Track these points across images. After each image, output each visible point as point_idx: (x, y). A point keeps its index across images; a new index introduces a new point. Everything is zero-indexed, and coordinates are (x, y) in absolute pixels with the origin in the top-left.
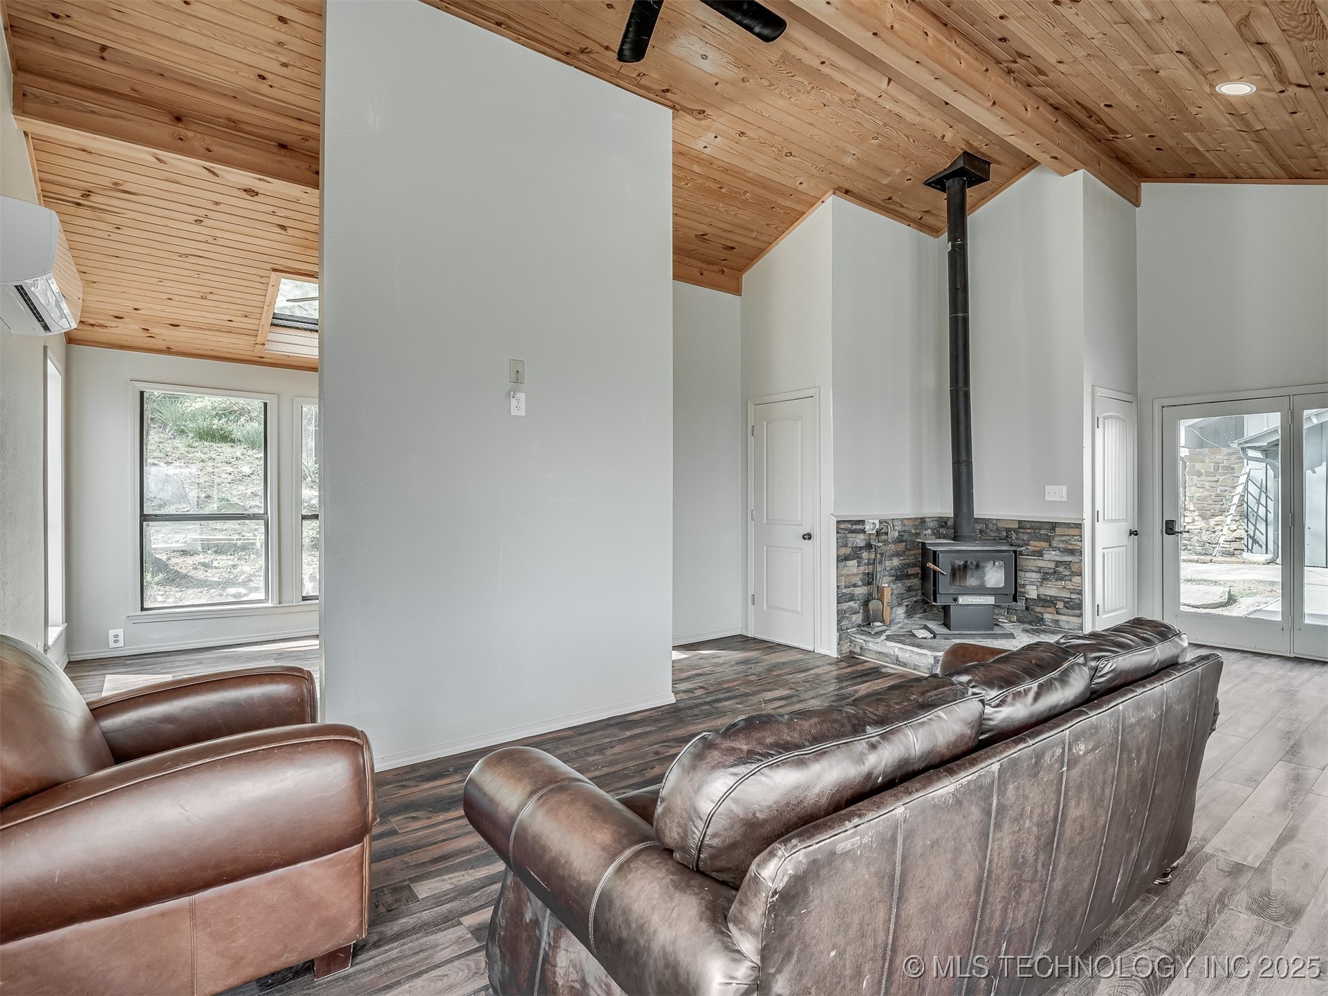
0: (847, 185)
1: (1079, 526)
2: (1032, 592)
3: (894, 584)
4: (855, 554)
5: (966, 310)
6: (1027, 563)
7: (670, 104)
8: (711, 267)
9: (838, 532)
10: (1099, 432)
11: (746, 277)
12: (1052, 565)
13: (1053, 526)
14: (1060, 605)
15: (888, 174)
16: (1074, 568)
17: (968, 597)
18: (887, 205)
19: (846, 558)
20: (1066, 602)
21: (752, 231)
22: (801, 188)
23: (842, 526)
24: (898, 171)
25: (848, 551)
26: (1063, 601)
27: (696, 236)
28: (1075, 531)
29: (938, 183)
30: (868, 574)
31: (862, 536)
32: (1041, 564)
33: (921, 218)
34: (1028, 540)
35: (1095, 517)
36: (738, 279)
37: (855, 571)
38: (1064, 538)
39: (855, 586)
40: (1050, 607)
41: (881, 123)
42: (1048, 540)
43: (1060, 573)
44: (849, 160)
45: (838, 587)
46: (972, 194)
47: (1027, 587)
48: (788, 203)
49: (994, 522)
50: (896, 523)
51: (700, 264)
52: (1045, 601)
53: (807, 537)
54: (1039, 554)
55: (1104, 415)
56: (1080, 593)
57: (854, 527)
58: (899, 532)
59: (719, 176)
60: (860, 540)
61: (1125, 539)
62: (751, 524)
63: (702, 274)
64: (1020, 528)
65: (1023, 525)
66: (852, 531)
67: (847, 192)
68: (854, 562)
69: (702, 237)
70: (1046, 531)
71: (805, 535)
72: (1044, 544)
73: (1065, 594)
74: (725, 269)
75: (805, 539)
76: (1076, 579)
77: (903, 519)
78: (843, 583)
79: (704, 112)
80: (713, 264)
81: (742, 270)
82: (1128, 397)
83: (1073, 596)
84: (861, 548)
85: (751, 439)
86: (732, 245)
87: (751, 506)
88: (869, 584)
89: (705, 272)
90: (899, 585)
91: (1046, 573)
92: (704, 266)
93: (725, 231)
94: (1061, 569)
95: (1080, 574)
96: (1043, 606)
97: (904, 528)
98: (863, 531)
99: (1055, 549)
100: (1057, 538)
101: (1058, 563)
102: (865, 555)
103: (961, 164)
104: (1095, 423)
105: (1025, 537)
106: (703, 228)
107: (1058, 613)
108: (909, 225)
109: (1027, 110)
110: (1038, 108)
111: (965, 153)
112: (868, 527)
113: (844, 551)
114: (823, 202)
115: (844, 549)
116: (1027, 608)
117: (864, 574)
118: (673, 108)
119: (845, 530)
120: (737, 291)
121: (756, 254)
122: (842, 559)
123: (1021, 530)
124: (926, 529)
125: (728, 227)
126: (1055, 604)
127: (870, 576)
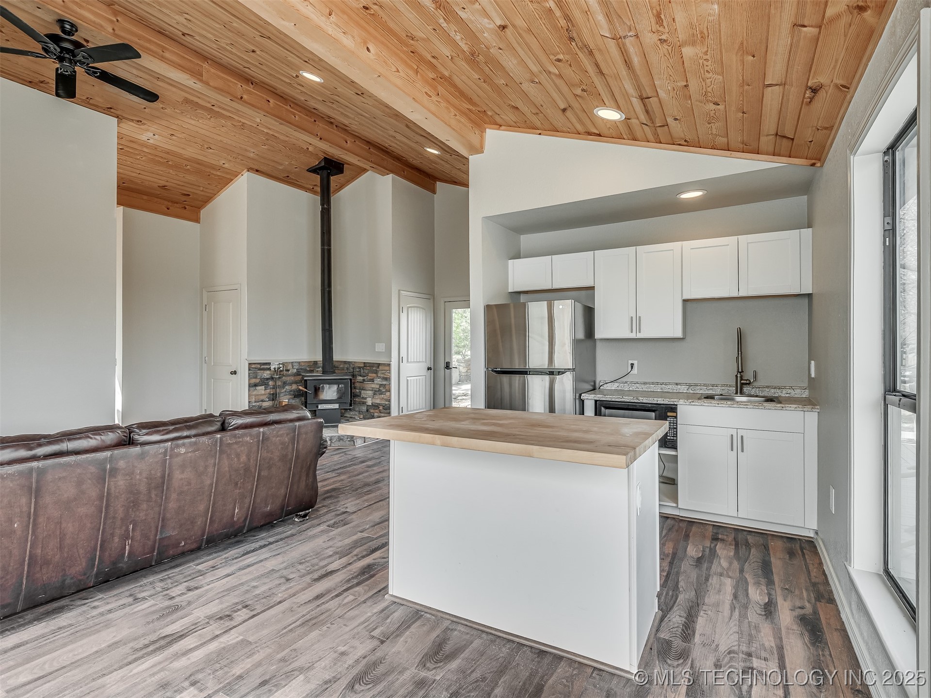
0: (256, 167)
1: (389, 365)
2: (369, 402)
3: (293, 399)
4: (264, 382)
5: (329, 245)
6: (368, 386)
7: (115, 115)
8: (175, 204)
9: (249, 370)
10: (403, 317)
11: (203, 212)
12: (378, 387)
13: (379, 365)
14: (381, 408)
15: (282, 165)
16: (387, 387)
17: (324, 405)
18: (287, 180)
19: (256, 385)
20: (384, 406)
21: (199, 186)
22: (224, 166)
23: (253, 366)
24: (287, 163)
25: (258, 381)
26: (382, 406)
27: (158, 186)
28: (387, 368)
29: (314, 170)
30: (273, 394)
31: (268, 372)
32: (373, 386)
33: (313, 188)
34: (368, 373)
35: (400, 360)
36: (197, 213)
37: (263, 392)
38: (383, 372)
39: (263, 401)
40: (377, 409)
41: (264, 139)
42: (376, 372)
43: (381, 391)
44: (252, 155)
45: (249, 402)
46: (334, 180)
47: (367, 399)
48: (219, 173)
49: (353, 363)
50: (295, 364)
51: (166, 203)
52: (375, 406)
53: (235, 373)
54: (372, 380)
55: (408, 306)
56: (389, 401)
57: (262, 367)
58: (297, 369)
59: (165, 155)
60: (266, 374)
61: (424, 371)
62: (205, 366)
63: (168, 209)
64: (364, 366)
65: (366, 365)
66: (260, 369)
67: (257, 171)
68: (263, 387)
69: (163, 187)
70: (374, 368)
71: (232, 372)
72: (374, 375)
73: (383, 402)
74: (186, 207)
75: (232, 374)
76: (388, 394)
77: (300, 362)
78: (254, 400)
79: (141, 121)
80: (177, 203)
81: (200, 208)
82: (427, 297)
83: (387, 403)
84: (267, 379)
85: (205, 313)
86: (188, 193)
87: (205, 354)
88: (273, 400)
89: (171, 208)
90: (297, 400)
91: (376, 391)
92: (170, 204)
93: (179, 185)
94: (381, 388)
95: (389, 391)
96: (374, 409)
97: (301, 367)
98: (269, 369)
99: (379, 377)
100: (380, 372)
101: (381, 385)
102: (271, 383)
103: (323, 164)
104: (400, 310)
105: (366, 371)
106: (163, 183)
107: (380, 412)
108: (306, 191)
109: (347, 142)
110: (355, 141)
111: (325, 158)
112: (272, 368)
113: (253, 381)
114: (242, 175)
115: (254, 379)
116: (367, 411)
117: (270, 394)
118: (117, 117)
119: (255, 368)
120: (197, 220)
121: (207, 200)
122: (252, 386)
123: (365, 368)
124: (319, 368)
125: (183, 184)
126: (379, 408)
127: (274, 395)
